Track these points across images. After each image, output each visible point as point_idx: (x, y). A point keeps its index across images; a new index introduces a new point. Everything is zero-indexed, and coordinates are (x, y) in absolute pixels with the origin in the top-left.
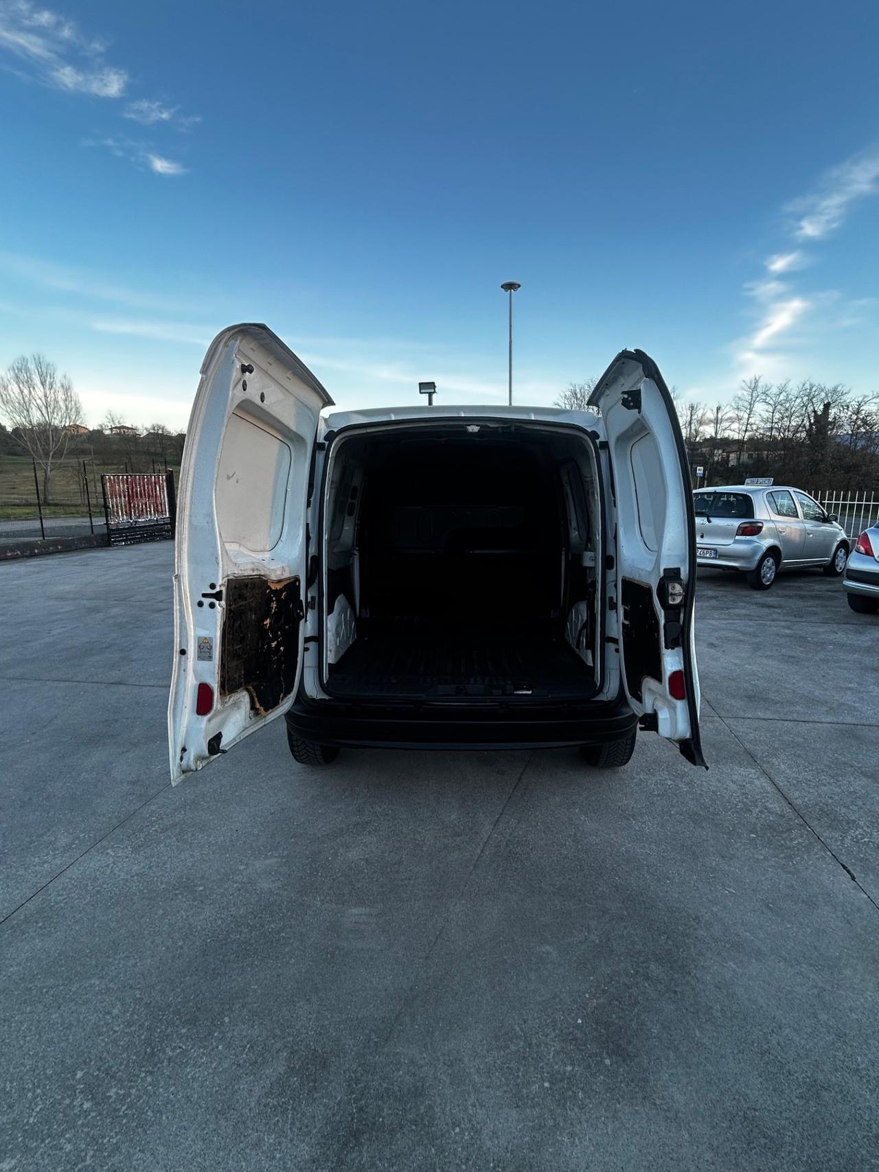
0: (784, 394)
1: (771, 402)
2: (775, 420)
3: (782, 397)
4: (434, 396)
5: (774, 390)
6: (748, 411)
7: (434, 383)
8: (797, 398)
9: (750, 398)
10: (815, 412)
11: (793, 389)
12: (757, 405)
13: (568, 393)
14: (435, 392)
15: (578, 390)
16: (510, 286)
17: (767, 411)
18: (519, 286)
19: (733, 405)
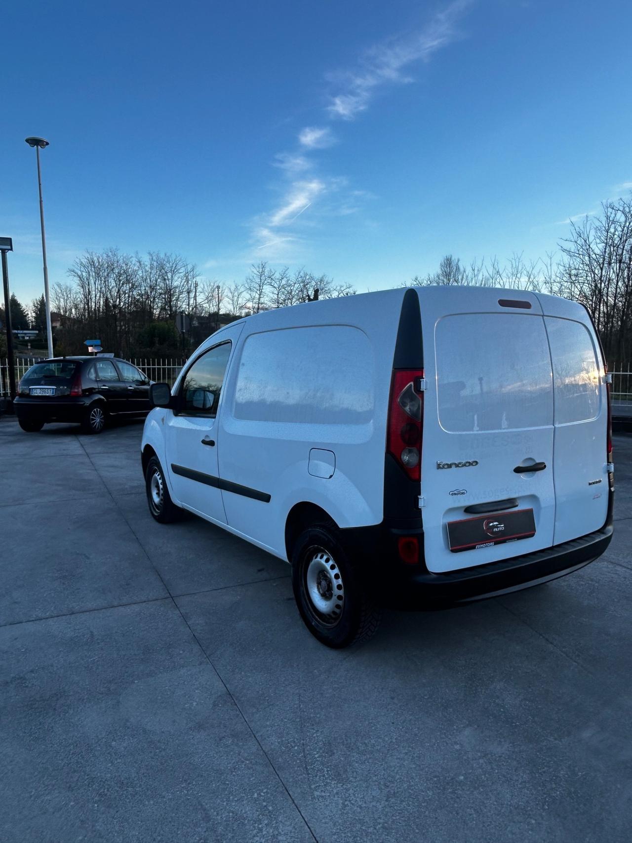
0: (285, 279)
1: (276, 285)
2: (281, 301)
3: (284, 282)
4: (9, 254)
5: (277, 275)
6: (258, 292)
7: (10, 239)
8: (295, 283)
9: (259, 280)
10: (308, 296)
11: (292, 276)
12: (265, 287)
13: (84, 261)
14: (11, 249)
15: (95, 259)
16: (35, 142)
17: (273, 293)
18: (47, 144)
19: (246, 285)
